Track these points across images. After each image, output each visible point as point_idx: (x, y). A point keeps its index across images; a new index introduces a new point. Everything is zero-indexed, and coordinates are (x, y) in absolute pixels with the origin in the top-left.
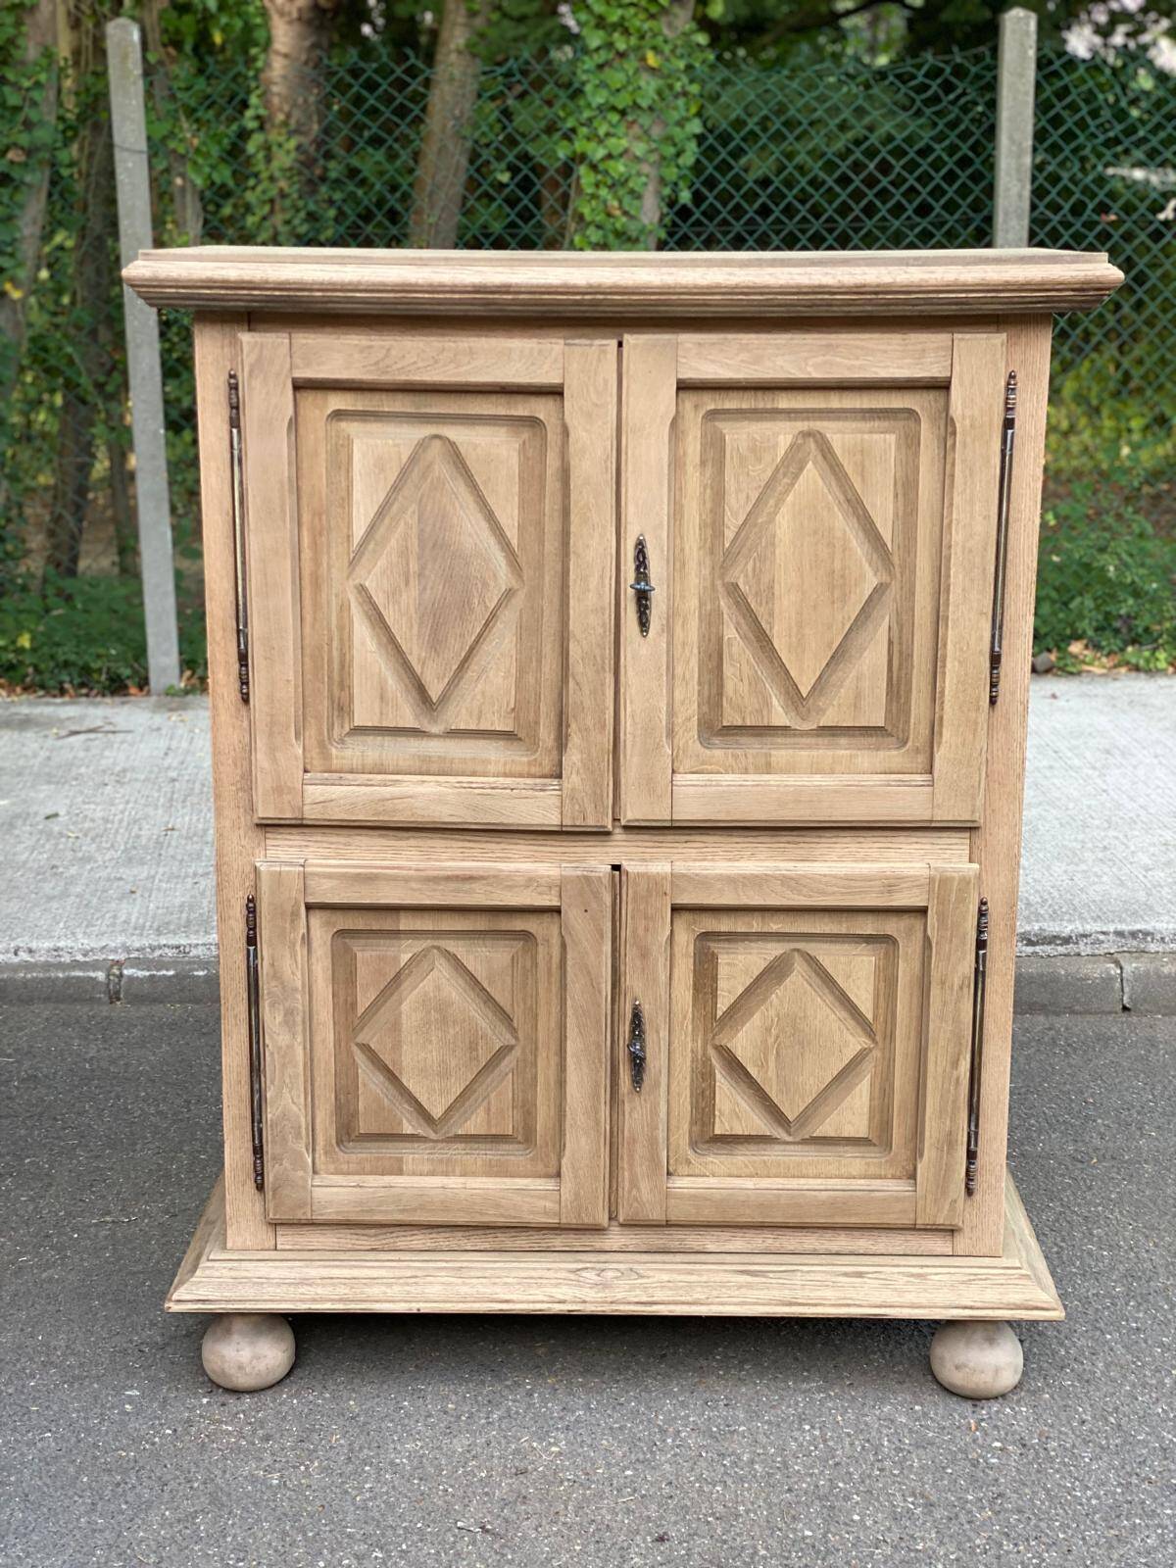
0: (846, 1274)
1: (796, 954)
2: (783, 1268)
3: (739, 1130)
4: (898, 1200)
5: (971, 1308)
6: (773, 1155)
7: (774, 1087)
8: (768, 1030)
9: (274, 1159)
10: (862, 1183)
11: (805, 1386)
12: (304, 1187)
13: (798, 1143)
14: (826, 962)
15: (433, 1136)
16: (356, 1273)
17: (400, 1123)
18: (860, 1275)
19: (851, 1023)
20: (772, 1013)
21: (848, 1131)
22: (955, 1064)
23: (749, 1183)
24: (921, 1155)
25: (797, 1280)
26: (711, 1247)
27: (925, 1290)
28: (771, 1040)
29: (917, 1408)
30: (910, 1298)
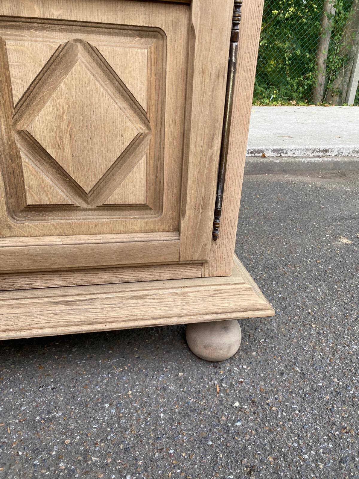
0: (132, 298)
1: (80, 46)
2: (88, 297)
3: (46, 201)
4: (167, 246)
5: (216, 313)
6: (76, 218)
7: (71, 165)
8: (61, 116)
10: (142, 236)
11: (109, 363)
13: (94, 210)
14: (105, 52)
18: (142, 297)
19: (130, 112)
20: (63, 101)
21: (132, 199)
22: (210, 143)
23: (58, 241)
24: (184, 214)
25: (98, 305)
26: (36, 285)
27: (186, 304)
28: (64, 126)
29: (181, 374)
30: (176, 310)
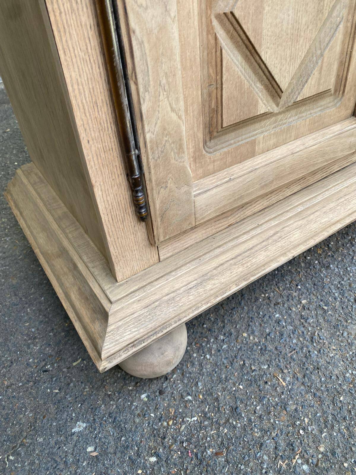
9: (158, 185)
12: (188, 200)
15: (276, 110)
16: (237, 251)
17: (256, 105)
